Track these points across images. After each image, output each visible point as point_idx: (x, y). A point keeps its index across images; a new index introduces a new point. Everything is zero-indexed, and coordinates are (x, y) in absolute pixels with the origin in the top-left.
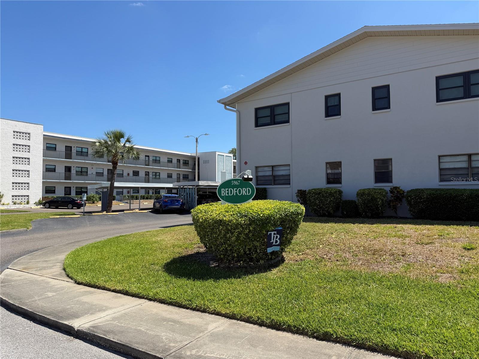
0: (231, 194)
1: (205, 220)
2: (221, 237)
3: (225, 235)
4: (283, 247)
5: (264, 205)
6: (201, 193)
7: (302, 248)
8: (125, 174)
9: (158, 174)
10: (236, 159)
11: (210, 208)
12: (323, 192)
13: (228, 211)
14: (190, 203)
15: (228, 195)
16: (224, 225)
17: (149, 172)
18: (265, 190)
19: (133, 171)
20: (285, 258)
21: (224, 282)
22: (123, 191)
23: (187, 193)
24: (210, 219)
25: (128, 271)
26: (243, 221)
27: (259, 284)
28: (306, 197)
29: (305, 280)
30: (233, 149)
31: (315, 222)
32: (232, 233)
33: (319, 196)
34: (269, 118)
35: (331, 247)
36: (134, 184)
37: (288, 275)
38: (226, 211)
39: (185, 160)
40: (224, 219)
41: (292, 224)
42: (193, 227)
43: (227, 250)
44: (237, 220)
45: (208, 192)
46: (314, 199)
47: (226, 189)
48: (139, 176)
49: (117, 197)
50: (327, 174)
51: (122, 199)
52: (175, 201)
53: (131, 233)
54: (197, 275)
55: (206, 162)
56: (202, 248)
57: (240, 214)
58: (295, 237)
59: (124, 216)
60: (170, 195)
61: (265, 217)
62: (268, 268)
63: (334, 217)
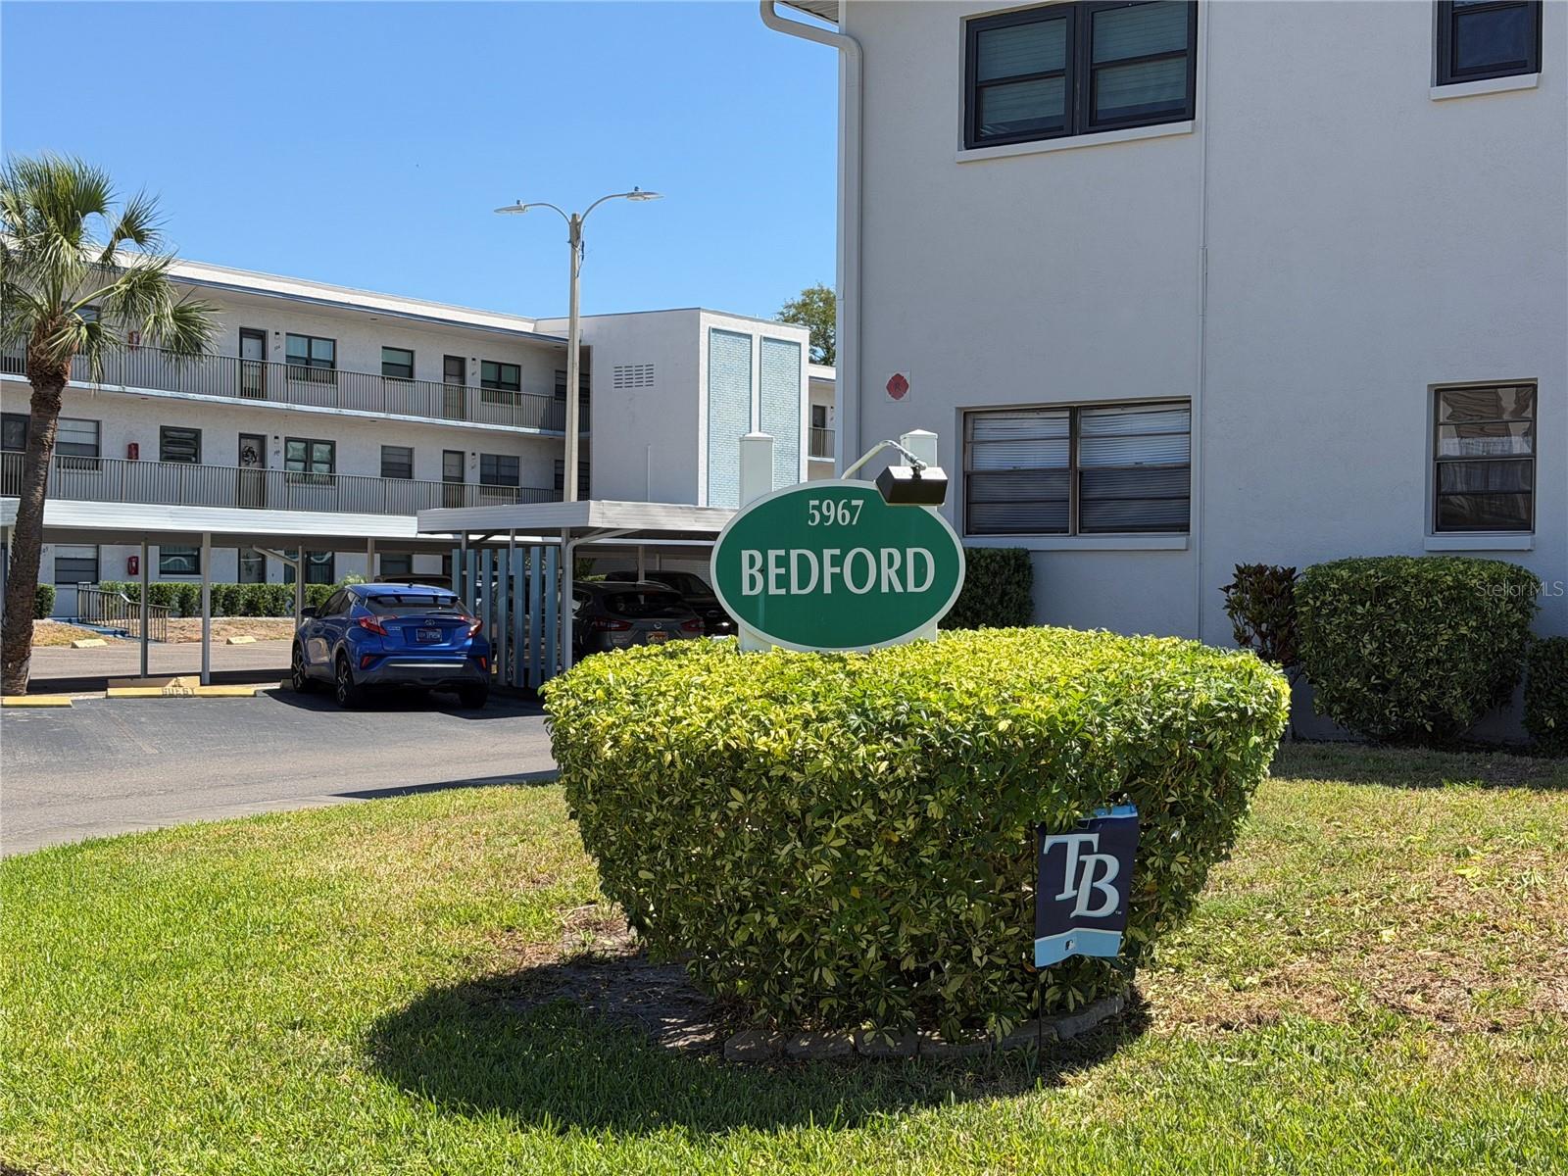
0: (803, 582)
1: (638, 752)
2: (736, 864)
3: (762, 850)
4: (1142, 936)
5: (1021, 658)
6: (599, 579)
7: (1265, 942)
8: (112, 449)
9: (319, 452)
10: (827, 361)
11: (667, 674)
12: (1406, 583)
13: (785, 697)
14: (527, 641)
15: (783, 592)
16: (758, 787)
17: (262, 439)
18: (1020, 565)
19: (163, 429)
20: (1148, 1005)
21: (754, 1148)
22: (96, 561)
23: (511, 578)
24: (669, 747)
25: (143, 1062)
26: (883, 759)
27: (979, 1164)
28: (1295, 616)
29: (1285, 1148)
30: (810, 293)
31: (1352, 779)
32: (810, 839)
33: (1382, 610)
34: (1057, 88)
35: (1454, 943)
36: (172, 515)
37: (1167, 1115)
38: (768, 696)
39: (500, 365)
40: (761, 743)
41: (1202, 787)
42: (556, 793)
43: (777, 943)
44: (841, 755)
45: (642, 575)
46: (1349, 627)
47: (772, 554)
48: (198, 461)
49: (60, 595)
50: (1440, 465)
51: (95, 609)
52: (433, 628)
53: (156, 830)
54: (580, 1098)
55: (633, 377)
56: (610, 928)
57: (864, 713)
58: (1217, 872)
59: (105, 715)
60: (401, 588)
61: (1023, 738)
62: (1040, 1069)
63: (1478, 750)
